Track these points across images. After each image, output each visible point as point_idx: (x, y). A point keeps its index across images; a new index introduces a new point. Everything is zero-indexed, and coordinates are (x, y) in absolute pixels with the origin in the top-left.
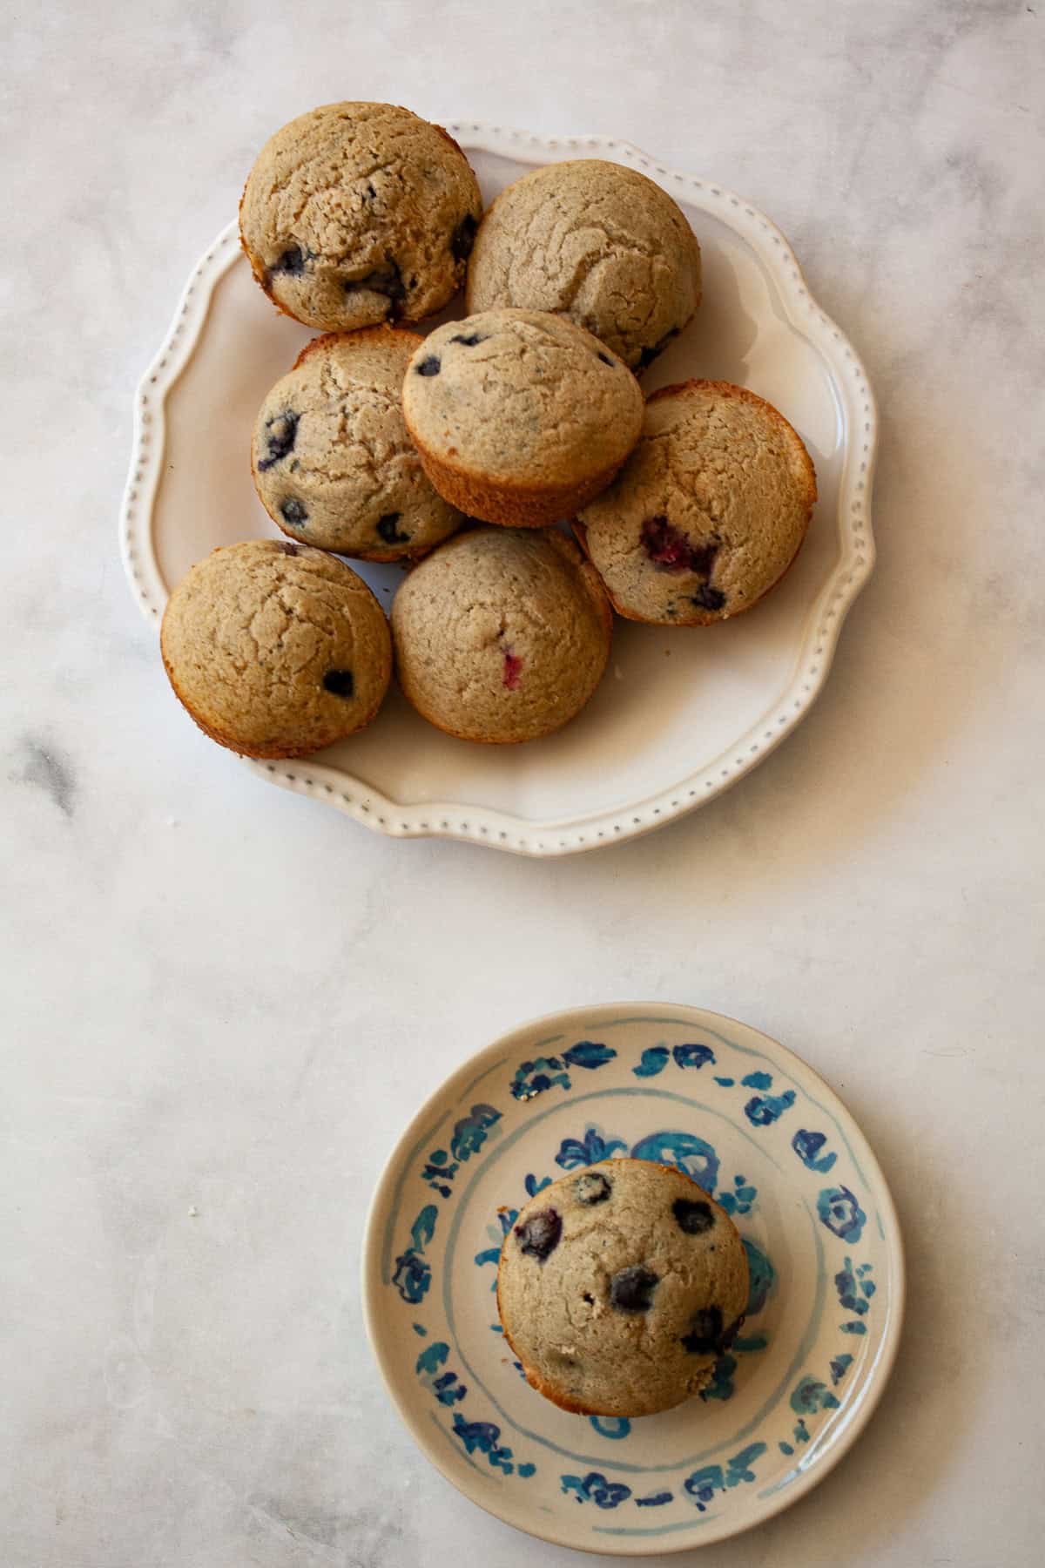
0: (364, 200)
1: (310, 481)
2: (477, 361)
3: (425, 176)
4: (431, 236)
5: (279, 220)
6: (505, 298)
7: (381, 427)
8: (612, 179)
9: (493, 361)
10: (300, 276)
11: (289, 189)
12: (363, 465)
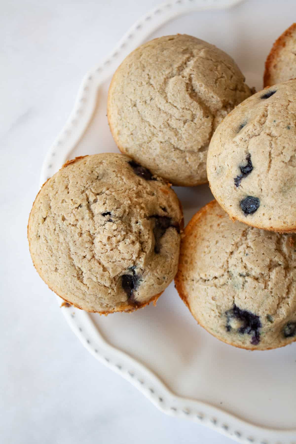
0: (110, 221)
1: (283, 312)
2: (269, 167)
3: (100, 180)
4: (140, 187)
5: (103, 282)
6: (190, 155)
7: (263, 254)
8: (134, 67)
9: (272, 156)
10: (141, 281)
11: (84, 269)
12: (286, 273)
